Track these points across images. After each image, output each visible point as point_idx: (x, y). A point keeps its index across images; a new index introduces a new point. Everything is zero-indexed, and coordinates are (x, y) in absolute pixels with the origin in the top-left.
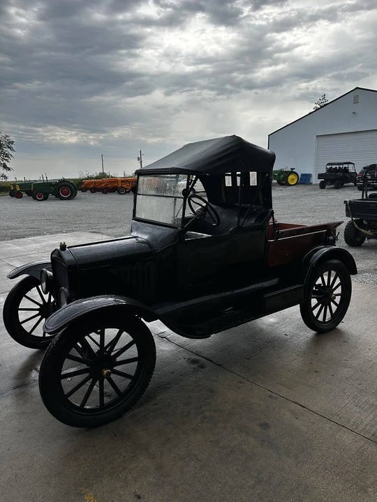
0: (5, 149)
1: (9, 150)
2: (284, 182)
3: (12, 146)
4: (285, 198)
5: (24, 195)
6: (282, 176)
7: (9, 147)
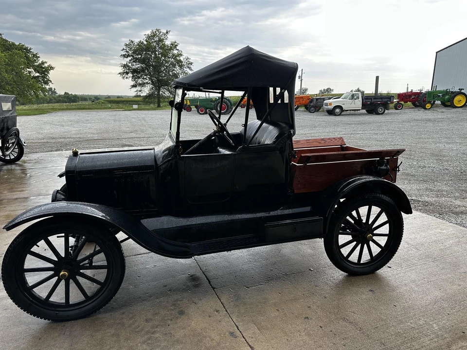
0: (185, 69)
1: (188, 69)
2: (449, 104)
3: (191, 66)
4: (442, 121)
5: (193, 108)
6: (447, 97)
7: (189, 67)
